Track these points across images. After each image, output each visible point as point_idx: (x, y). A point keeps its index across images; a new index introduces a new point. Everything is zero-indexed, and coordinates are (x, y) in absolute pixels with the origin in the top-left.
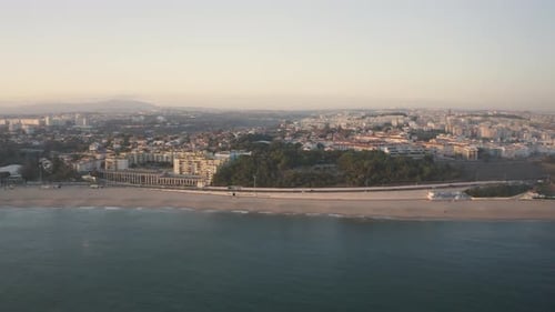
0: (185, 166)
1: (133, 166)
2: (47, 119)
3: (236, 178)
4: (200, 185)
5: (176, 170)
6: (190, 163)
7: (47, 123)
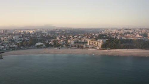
0: (91, 43)
1: (75, 43)
2: (35, 30)
3: (108, 46)
4: (98, 48)
5: (88, 44)
6: (92, 42)
7: (35, 32)
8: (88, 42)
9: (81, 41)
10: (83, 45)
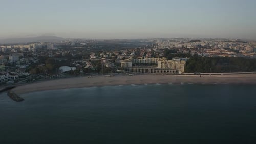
0: (164, 65)
5: (159, 67)
7: (34, 47)
8: (159, 63)
9: (142, 62)
10: (150, 67)
